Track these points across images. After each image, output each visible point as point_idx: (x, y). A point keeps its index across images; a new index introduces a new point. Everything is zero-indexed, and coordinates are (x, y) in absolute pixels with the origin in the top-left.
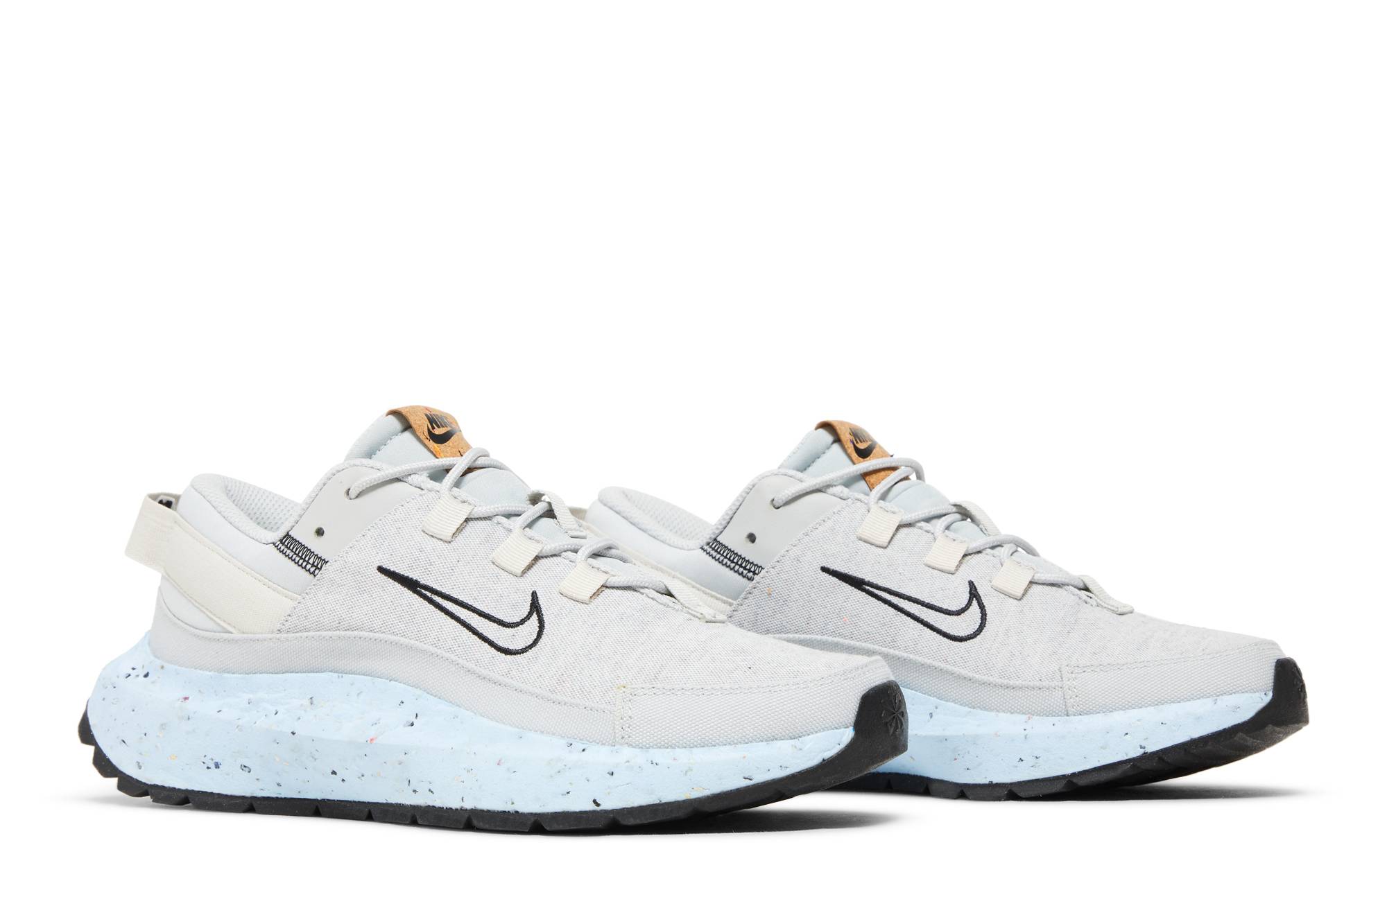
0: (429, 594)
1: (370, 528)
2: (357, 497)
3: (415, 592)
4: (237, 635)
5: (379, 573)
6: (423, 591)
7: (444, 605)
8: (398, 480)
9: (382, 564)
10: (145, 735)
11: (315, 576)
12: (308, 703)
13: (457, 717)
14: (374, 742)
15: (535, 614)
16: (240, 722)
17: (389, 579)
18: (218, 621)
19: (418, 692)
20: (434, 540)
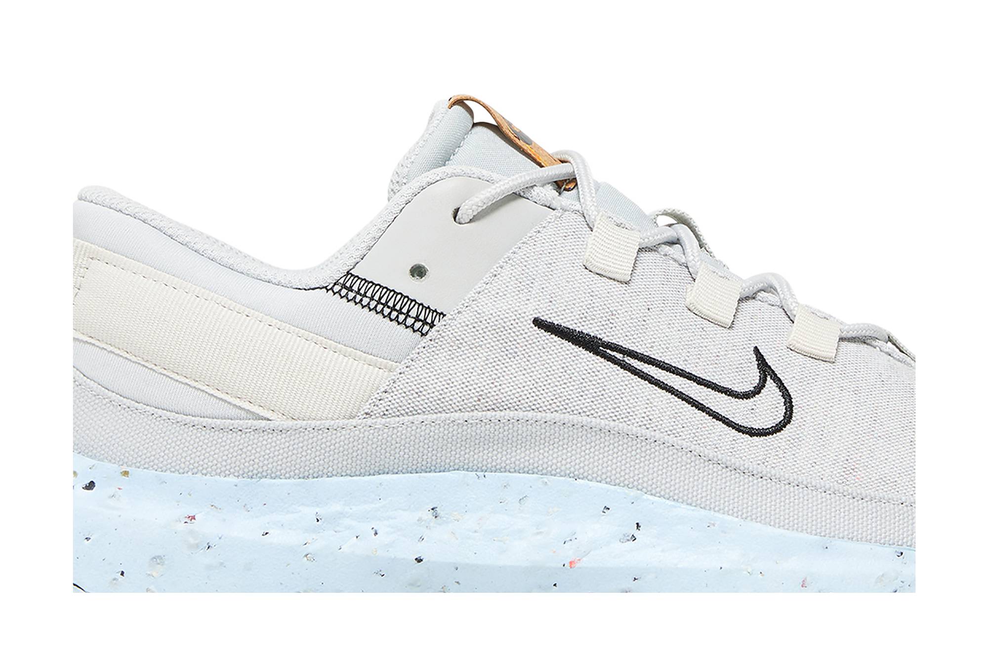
0: (619, 356)
1: (502, 264)
2: (471, 221)
3: (597, 353)
4: (279, 421)
5: (536, 328)
6: (608, 351)
7: (645, 371)
8: (516, 196)
9: (539, 315)
10: (122, 574)
11: (423, 335)
12: (430, 515)
13: (714, 525)
14: (577, 565)
15: (769, 378)
16: (310, 548)
17: (553, 336)
18: (237, 402)
19: (633, 493)
20: (604, 279)
